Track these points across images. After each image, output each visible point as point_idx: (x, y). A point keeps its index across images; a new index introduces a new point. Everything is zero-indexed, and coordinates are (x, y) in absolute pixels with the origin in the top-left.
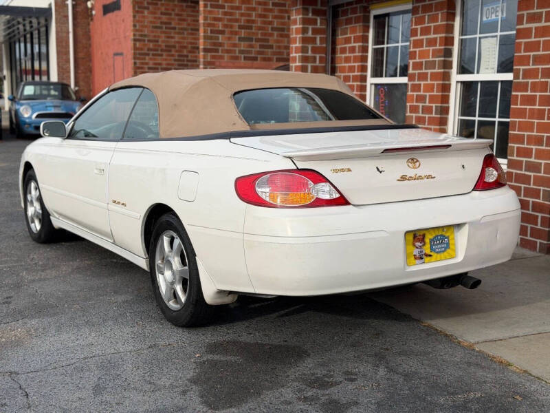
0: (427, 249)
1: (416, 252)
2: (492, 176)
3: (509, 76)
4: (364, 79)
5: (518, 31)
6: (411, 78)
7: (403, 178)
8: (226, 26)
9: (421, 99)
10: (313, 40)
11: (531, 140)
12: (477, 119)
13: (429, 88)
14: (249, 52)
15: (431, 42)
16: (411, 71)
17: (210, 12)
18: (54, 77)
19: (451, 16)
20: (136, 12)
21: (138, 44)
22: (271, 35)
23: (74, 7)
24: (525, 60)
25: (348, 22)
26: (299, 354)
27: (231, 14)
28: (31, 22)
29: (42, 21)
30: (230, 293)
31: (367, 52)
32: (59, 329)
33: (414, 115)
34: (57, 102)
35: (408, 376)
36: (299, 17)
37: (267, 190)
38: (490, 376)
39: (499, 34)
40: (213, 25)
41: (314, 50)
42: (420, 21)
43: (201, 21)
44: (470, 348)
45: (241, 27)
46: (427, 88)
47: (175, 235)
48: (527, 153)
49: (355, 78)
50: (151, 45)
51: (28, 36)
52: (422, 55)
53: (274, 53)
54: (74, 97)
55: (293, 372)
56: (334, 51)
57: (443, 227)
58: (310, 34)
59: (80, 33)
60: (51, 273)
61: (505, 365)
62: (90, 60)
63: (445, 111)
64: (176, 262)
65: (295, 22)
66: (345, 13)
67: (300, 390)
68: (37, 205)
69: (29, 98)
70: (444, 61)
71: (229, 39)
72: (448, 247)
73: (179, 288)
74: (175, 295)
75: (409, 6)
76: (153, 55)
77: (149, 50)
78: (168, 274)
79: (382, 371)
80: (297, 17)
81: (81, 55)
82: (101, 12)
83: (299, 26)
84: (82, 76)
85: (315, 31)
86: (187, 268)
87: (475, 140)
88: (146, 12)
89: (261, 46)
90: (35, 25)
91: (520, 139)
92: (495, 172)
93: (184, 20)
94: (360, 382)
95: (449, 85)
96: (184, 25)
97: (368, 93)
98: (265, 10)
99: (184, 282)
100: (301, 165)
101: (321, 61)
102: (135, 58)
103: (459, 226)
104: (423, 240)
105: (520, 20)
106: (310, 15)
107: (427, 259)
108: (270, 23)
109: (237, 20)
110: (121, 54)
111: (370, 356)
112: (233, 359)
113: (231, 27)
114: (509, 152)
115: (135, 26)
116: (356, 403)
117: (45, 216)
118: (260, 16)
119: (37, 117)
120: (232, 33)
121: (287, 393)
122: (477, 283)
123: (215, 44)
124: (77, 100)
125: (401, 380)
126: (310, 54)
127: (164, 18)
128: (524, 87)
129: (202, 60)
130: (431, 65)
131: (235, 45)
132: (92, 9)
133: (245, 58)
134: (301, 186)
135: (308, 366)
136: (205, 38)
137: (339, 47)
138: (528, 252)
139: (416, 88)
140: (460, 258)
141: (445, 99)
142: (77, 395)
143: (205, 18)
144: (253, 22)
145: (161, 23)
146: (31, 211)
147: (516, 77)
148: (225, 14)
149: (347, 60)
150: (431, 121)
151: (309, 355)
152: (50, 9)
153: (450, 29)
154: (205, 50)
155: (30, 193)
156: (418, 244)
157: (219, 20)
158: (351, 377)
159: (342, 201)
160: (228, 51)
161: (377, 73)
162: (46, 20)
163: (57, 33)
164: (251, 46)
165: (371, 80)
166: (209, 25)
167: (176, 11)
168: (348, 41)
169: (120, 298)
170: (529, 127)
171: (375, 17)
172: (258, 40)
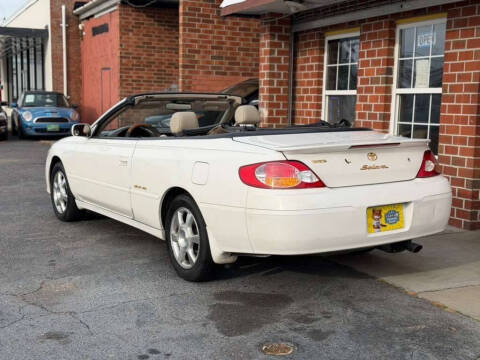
0: (382, 221)
1: (374, 223)
2: (430, 166)
3: (438, 90)
4: (320, 91)
5: (446, 55)
6: (360, 90)
7: (365, 168)
8: (201, 47)
9: (368, 107)
10: (278, 60)
11: (457, 140)
12: (413, 123)
13: (375, 99)
14: (219, 68)
15: (376, 63)
16: (359, 85)
17: (189, 35)
18: (49, 88)
19: (392, 43)
20: (122, 34)
21: (124, 61)
22: (238, 54)
23: (67, 28)
24: (451, 78)
25: (307, 45)
26: (285, 300)
27: (205, 37)
28: (27, 42)
29: (39, 41)
30: (233, 254)
31: (323, 69)
32: (98, 283)
33: (362, 120)
34: (54, 109)
35: (369, 315)
36: (267, 41)
37: (264, 176)
38: (431, 315)
39: (430, 57)
40: (190, 46)
41: (280, 68)
42: (366, 46)
43: (181, 43)
44: (415, 296)
45: (213, 48)
46: (373, 100)
47: (188, 211)
48: (454, 151)
49: (313, 91)
50: (135, 62)
51: (25, 52)
52: (369, 72)
53: (241, 69)
54: (67, 104)
55: (283, 312)
56: (295, 69)
57: (394, 205)
58: (276, 55)
59: (72, 50)
60: (81, 243)
61: (441, 308)
62: (80, 73)
63: (387, 117)
64: (188, 232)
65: (264, 45)
66: (304, 38)
67: (290, 324)
68: (63, 191)
69: (30, 105)
70: (387, 78)
71: (204, 57)
72: (398, 220)
73: (190, 252)
74: (187, 257)
75: (358, 34)
76: (137, 69)
77: (133, 65)
78: (181, 241)
79: (350, 312)
80: (265, 41)
81: (72, 69)
82: (91, 34)
83: (267, 48)
84: (73, 87)
85: (280, 53)
86: (198, 236)
87: (411, 140)
88: (131, 34)
89: (230, 63)
90: (31, 44)
91: (448, 140)
92: (432, 164)
93: (163, 41)
94: (334, 318)
95: (391, 97)
96: (162, 45)
97: (323, 103)
98: (233, 34)
99: (195, 247)
100: (290, 157)
101: (285, 77)
102: (121, 72)
103: (406, 204)
104: (379, 214)
105: (447, 46)
106: (276, 40)
107: (382, 228)
108: (238, 44)
109: (210, 42)
110: (109, 69)
111: (339, 301)
112: (236, 303)
113: (206, 47)
114: (439, 149)
115: (121, 45)
116: (334, 332)
117: (70, 200)
118: (229, 38)
119: (38, 121)
120: (206, 52)
121: (281, 326)
122: (419, 248)
123: (191, 62)
124: (70, 107)
125: (365, 317)
126: (276, 71)
127: (146, 39)
128: (451, 99)
129: (181, 74)
130: (375, 81)
131: (208, 62)
132: (82, 31)
133: (217, 73)
134: (289, 173)
135: (294, 307)
136: (183, 56)
137: (299, 65)
138: (455, 229)
139: (363, 99)
140: (407, 228)
141: (387, 108)
142: (125, 326)
143: (184, 40)
144: (223, 43)
145: (144, 43)
146: (57, 196)
147: (445, 90)
148: (200, 37)
149: (306, 76)
150: (377, 125)
151: (293, 301)
152: (46, 31)
153: (391, 52)
154: (184, 67)
155: (57, 181)
156: (376, 217)
157: (195, 41)
158: (327, 315)
159: (320, 184)
160: (203, 67)
161: (331, 87)
162: (42, 40)
163: (53, 50)
164: (222, 63)
165: (326, 93)
166: (187, 46)
167: (156, 34)
168: (307, 60)
169: (141, 262)
170: (456, 130)
171: (330, 42)
172: (227, 58)
